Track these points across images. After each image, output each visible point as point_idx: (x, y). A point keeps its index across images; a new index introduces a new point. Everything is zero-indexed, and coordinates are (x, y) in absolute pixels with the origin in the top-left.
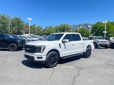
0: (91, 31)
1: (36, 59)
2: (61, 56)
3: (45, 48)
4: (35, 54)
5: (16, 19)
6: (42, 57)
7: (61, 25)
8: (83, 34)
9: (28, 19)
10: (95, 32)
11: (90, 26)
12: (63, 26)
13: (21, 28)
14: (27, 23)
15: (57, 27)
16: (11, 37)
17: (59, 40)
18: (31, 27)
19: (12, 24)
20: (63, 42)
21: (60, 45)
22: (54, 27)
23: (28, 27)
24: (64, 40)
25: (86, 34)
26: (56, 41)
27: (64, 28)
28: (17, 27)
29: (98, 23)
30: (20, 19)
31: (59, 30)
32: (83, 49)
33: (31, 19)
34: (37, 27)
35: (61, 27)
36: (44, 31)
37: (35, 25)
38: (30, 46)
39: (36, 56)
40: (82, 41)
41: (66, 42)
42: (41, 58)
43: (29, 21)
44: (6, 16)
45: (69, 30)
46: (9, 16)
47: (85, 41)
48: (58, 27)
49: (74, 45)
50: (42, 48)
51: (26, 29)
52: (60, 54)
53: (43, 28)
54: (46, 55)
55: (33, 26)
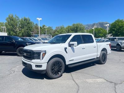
0: (109, 30)
1: (34, 68)
2: (67, 63)
3: (45, 53)
4: (33, 61)
5: (25, 20)
6: (42, 65)
7: (74, 25)
8: (100, 34)
9: (38, 20)
10: (114, 32)
11: (108, 25)
12: (75, 26)
13: (30, 30)
14: (36, 24)
15: (68, 27)
16: (19, 40)
17: (65, 43)
18: (41, 28)
19: (20, 26)
20: (70, 45)
21: (66, 49)
22: (65, 27)
23: (37, 28)
24: (71, 43)
25: (103, 35)
26: (61, 44)
27: (77, 28)
28: (26, 29)
29: (118, 21)
30: (30, 20)
31: (71, 30)
32: (96, 54)
33: (41, 19)
34: (47, 28)
35: (73, 27)
36: (54, 33)
37: (45, 26)
38: (29, 51)
39: (34, 63)
40: (95, 43)
41: (73, 45)
42: (40, 66)
43: (39, 21)
44: (14, 17)
45: (83, 30)
46: (18, 17)
47: (99, 44)
48: (70, 27)
49: (85, 48)
50: (42, 53)
51: (36, 30)
52: (66, 60)
53: (54, 29)
54: (48, 63)
55: (43, 27)
